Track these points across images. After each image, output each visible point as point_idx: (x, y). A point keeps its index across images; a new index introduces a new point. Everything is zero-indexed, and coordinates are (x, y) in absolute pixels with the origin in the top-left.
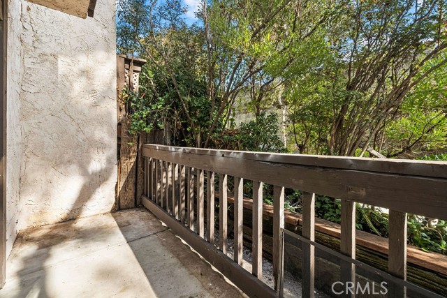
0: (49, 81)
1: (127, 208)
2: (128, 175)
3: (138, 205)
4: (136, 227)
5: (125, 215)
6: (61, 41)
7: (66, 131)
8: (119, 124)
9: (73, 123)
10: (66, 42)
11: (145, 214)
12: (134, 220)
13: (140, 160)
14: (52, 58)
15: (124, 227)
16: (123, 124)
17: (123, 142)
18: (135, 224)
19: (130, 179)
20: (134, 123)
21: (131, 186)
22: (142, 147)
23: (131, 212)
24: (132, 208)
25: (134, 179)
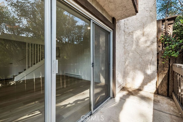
0: (131, 41)
1: (162, 95)
2: (163, 79)
3: (169, 96)
4: (162, 105)
5: (159, 98)
6: (134, 26)
7: (136, 58)
8: (158, 54)
9: (138, 55)
10: (136, 26)
11: (172, 102)
12: (162, 102)
13: (170, 72)
14: (132, 33)
15: (156, 102)
16: (160, 53)
17: (160, 62)
18: (162, 104)
19: (164, 81)
20: (165, 52)
21: (165, 84)
22: (172, 65)
23: (164, 98)
24: (166, 96)
25: (166, 81)
